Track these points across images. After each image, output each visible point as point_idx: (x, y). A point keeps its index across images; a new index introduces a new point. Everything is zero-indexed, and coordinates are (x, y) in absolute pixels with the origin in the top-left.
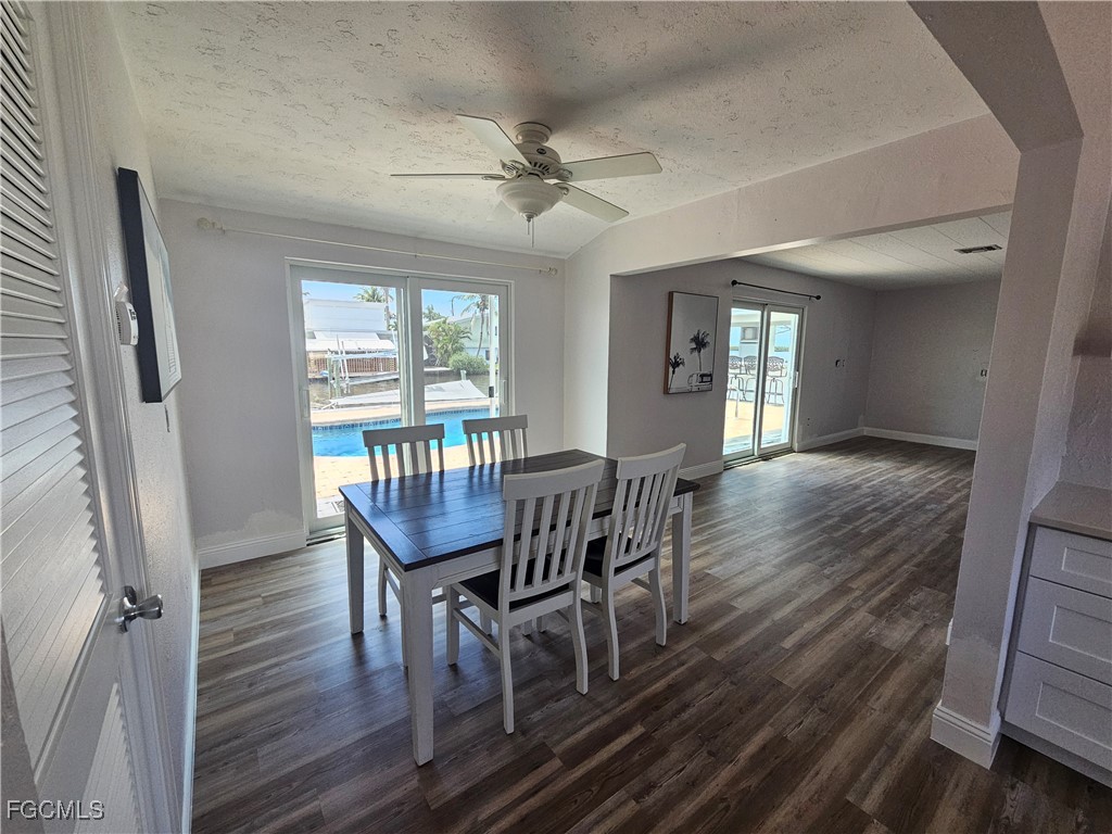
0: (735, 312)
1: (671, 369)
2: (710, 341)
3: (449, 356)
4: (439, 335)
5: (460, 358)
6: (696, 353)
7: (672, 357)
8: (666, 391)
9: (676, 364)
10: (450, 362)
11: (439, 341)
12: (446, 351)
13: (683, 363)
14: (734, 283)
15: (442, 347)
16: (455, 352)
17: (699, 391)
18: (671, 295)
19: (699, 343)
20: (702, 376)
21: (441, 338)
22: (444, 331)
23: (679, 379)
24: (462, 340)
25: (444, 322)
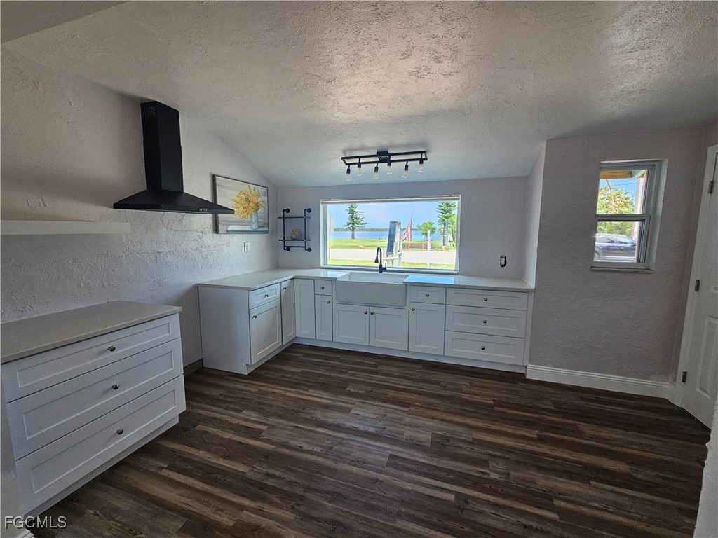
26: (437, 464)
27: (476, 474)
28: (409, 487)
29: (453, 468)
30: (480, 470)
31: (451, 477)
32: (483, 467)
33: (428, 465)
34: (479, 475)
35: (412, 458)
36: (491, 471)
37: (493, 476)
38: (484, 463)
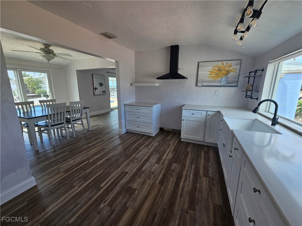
0: (110, 78)
1: (95, 90)
2: (104, 84)
3: (35, 90)
4: (29, 83)
5: (40, 90)
6: (101, 87)
7: (94, 87)
8: (94, 94)
9: (96, 89)
10: (36, 92)
11: (30, 85)
12: (34, 88)
13: (98, 89)
14: (108, 72)
15: (32, 87)
16: (37, 88)
17: (102, 94)
18: (92, 74)
19: (101, 85)
20: (103, 91)
21: (31, 84)
22: (32, 81)
23: (97, 92)
24: (40, 84)
25: (31, 78)
26: (118, 185)
27: (107, 198)
28: (112, 175)
29: (113, 191)
30: (108, 201)
31: (110, 189)
32: (109, 203)
33: (119, 183)
34: (105, 199)
35: (124, 179)
36: (105, 206)
37: (102, 205)
38: (110, 205)
